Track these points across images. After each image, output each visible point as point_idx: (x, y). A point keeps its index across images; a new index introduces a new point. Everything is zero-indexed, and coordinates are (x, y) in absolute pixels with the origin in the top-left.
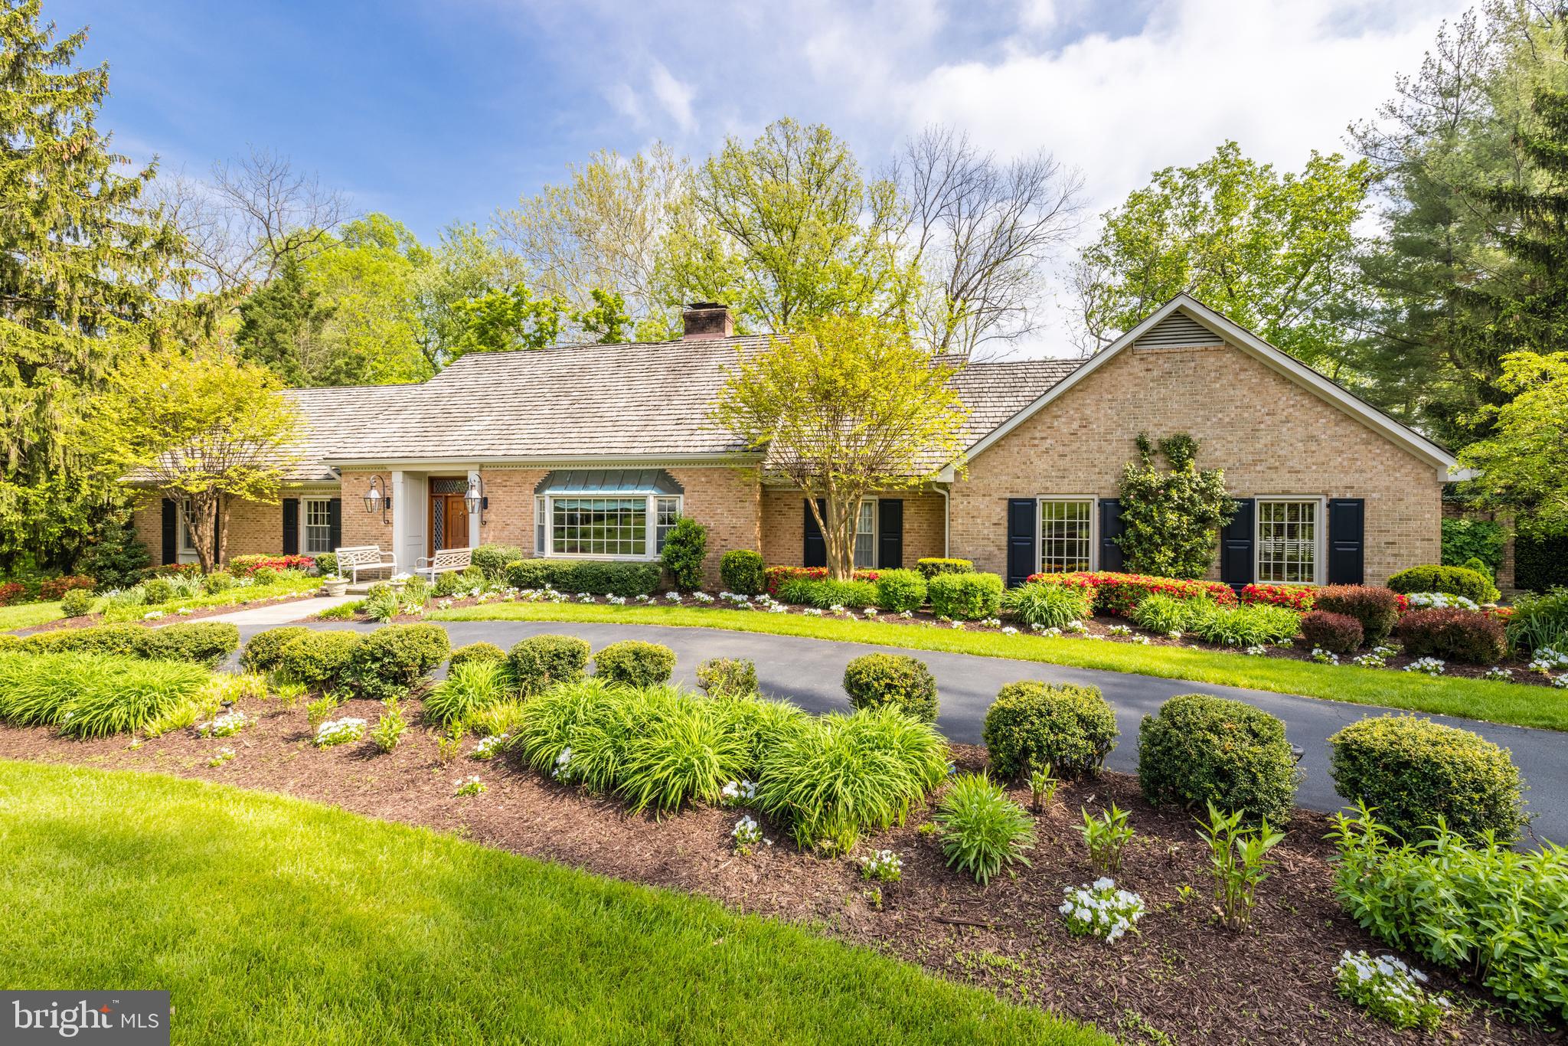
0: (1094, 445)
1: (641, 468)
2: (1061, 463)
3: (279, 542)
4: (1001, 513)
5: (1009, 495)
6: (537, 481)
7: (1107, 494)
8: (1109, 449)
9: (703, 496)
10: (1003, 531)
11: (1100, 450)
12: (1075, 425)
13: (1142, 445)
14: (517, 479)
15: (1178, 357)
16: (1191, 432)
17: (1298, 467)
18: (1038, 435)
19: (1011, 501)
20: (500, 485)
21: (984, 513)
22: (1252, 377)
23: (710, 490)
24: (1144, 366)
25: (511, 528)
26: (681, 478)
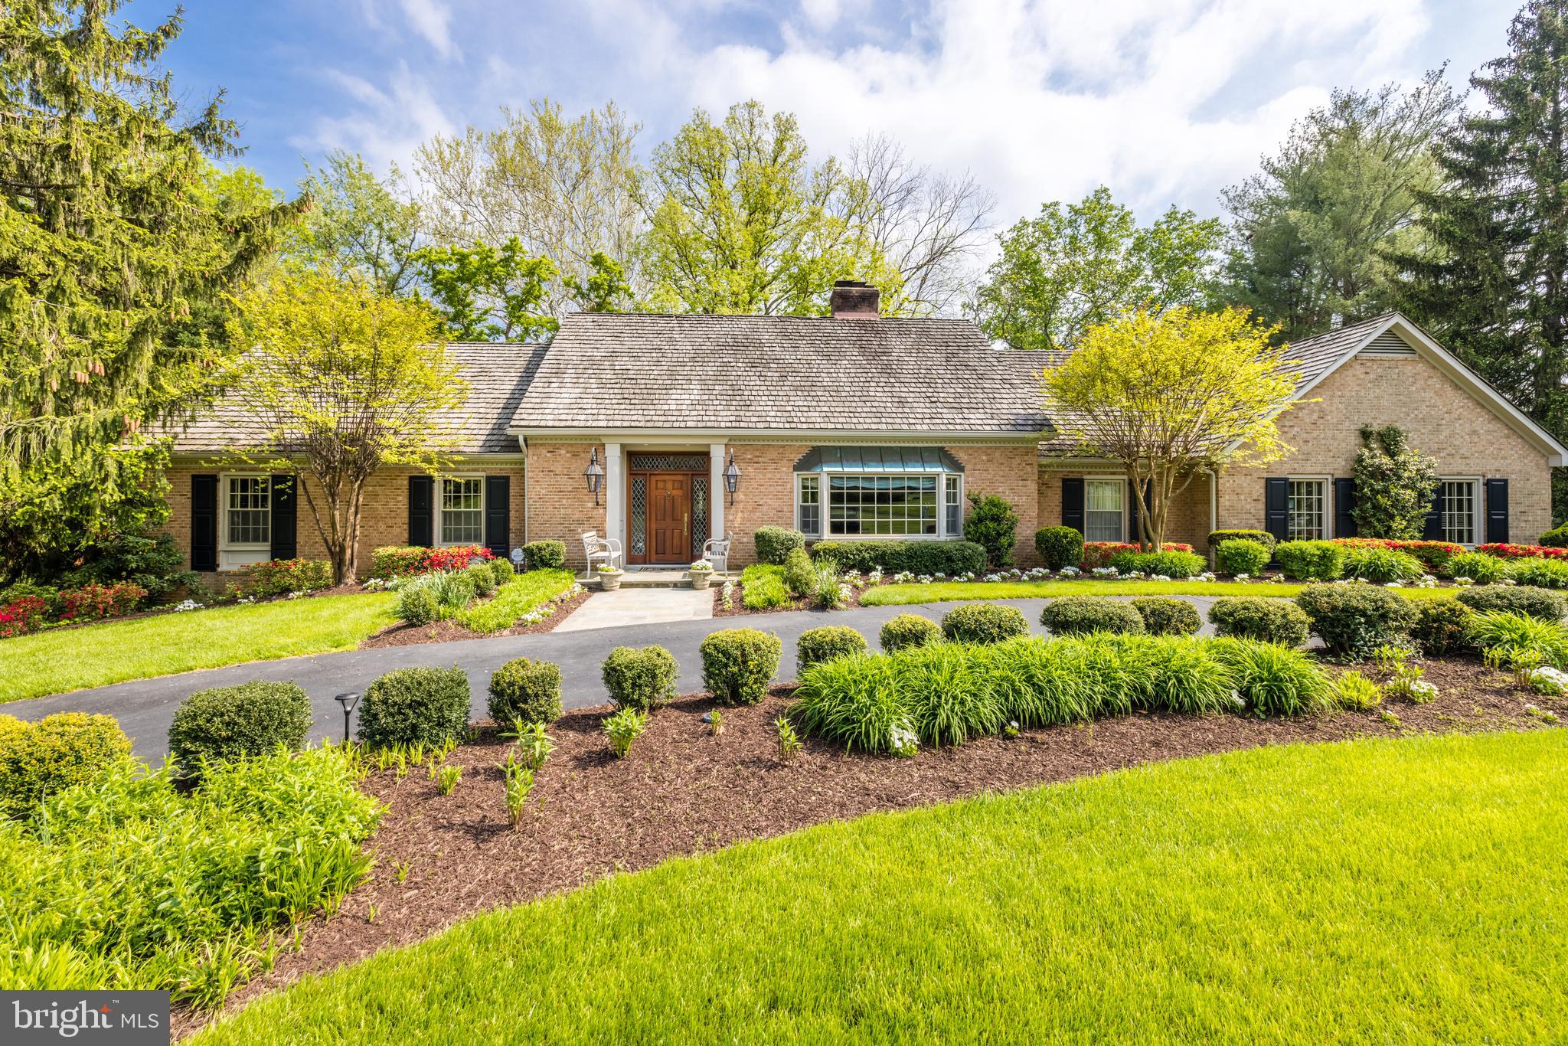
0: (1329, 433)
1: (920, 445)
2: (1305, 448)
3: (402, 528)
4: (1259, 490)
5: (1265, 475)
6: (797, 457)
7: (1339, 474)
8: (1340, 436)
9: (985, 474)
10: (1261, 506)
11: (1334, 438)
12: (1315, 416)
13: (1365, 435)
14: (772, 454)
15: (1387, 364)
16: (1398, 425)
17: (1468, 454)
18: (1287, 423)
19: (1268, 480)
20: (750, 462)
21: (1246, 490)
22: (1436, 382)
23: (992, 468)
24: (1363, 370)
25: (765, 508)
26: (962, 457)
